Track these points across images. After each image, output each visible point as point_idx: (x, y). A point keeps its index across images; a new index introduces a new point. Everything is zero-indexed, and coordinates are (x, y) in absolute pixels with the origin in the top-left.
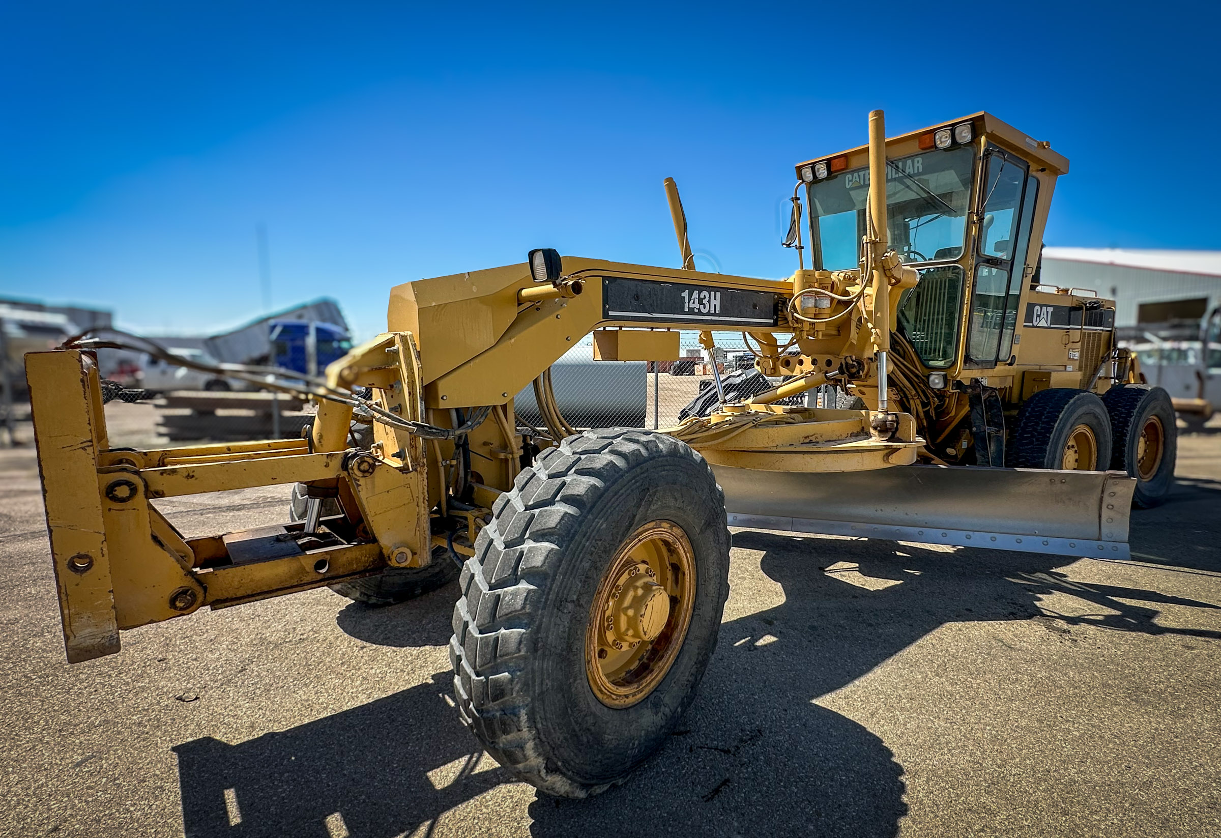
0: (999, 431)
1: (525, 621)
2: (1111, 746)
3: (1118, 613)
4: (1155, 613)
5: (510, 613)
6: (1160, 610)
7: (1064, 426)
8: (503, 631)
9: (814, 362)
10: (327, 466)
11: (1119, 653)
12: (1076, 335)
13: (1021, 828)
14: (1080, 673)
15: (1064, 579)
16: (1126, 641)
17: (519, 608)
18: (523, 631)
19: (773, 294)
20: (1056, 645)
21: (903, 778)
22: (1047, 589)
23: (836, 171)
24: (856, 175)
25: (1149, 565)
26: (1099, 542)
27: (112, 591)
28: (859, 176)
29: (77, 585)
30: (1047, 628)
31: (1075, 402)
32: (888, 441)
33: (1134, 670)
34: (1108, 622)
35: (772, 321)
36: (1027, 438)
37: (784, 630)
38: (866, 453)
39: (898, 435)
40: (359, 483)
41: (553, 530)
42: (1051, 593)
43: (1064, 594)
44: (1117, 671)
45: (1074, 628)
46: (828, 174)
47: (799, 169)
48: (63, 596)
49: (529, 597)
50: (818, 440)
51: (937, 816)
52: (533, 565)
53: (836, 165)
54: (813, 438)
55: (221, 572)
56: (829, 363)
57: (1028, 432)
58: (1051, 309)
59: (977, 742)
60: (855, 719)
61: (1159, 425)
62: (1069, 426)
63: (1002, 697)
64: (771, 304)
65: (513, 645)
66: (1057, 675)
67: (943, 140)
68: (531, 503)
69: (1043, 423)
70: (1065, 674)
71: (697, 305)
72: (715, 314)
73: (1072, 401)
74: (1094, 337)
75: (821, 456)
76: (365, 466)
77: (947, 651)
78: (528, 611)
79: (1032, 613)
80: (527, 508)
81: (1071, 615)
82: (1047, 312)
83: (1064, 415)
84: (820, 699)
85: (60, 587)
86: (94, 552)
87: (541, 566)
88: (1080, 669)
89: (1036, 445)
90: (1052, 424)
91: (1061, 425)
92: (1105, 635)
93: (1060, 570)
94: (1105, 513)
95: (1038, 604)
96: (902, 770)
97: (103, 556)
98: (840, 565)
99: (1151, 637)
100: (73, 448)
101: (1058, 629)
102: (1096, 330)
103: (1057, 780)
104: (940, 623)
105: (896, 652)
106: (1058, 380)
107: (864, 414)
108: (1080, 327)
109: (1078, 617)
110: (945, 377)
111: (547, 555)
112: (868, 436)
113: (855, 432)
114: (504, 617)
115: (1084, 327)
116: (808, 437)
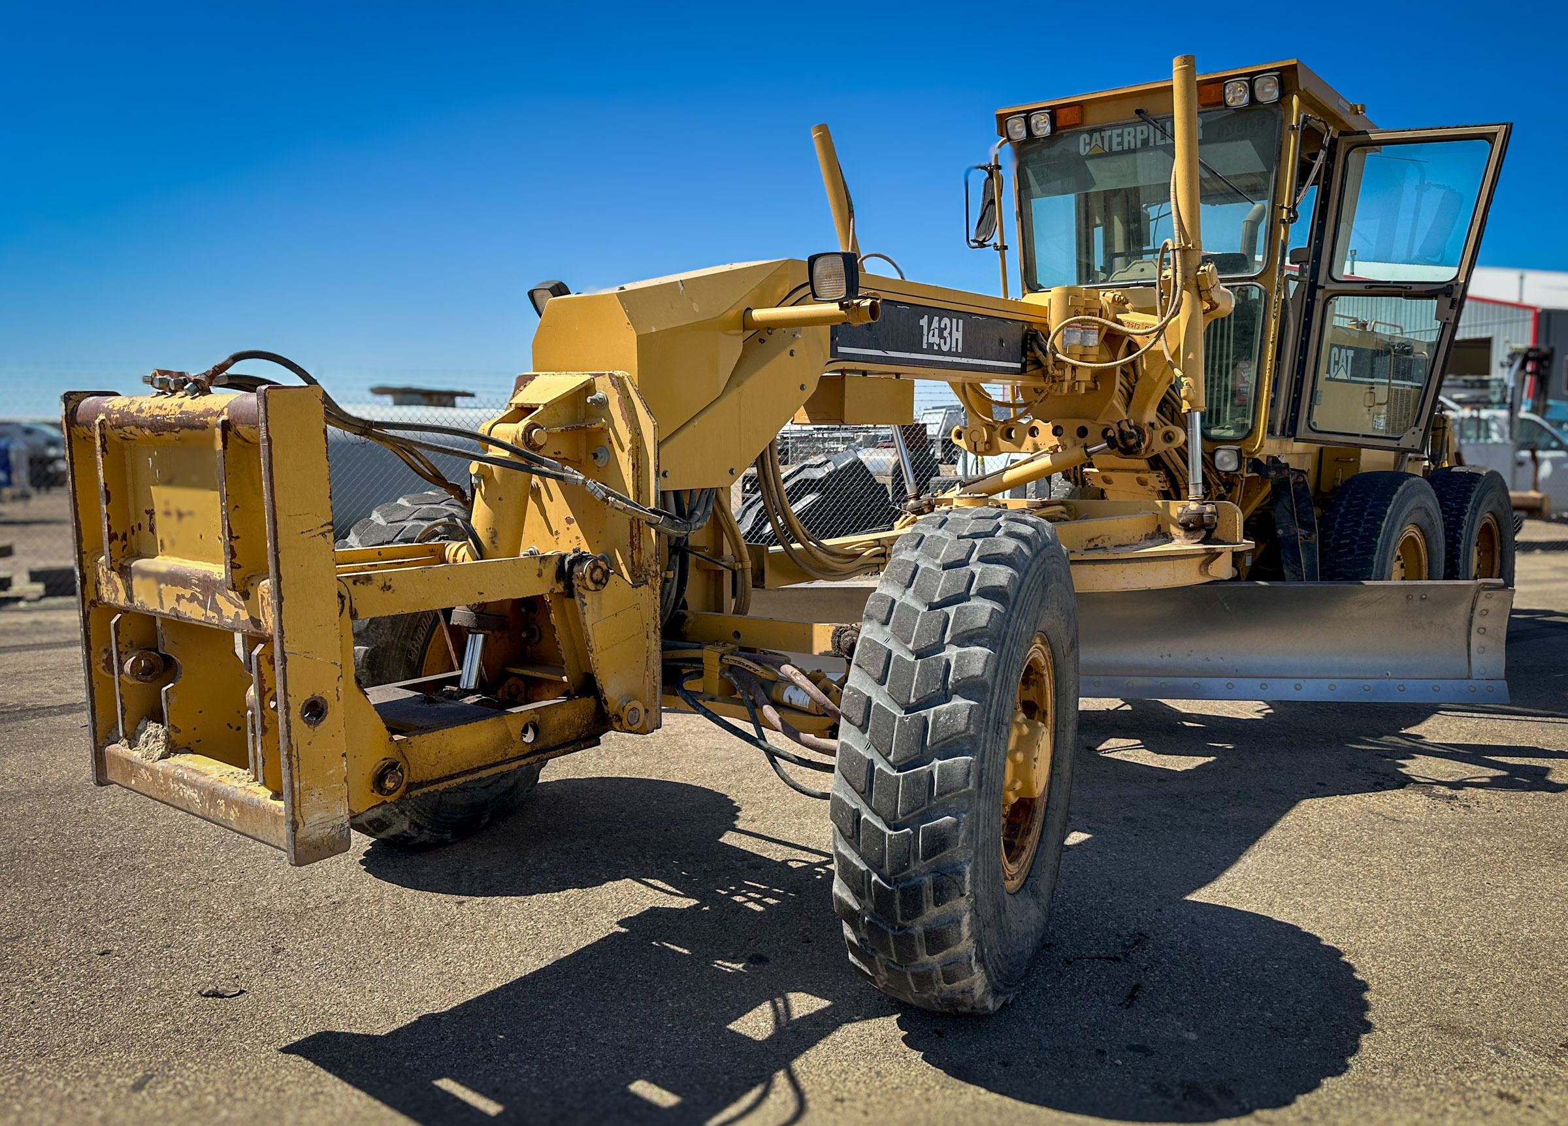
0: (1310, 535)
1: (968, 747)
2: (1554, 904)
3: (1505, 773)
4: (1548, 769)
5: (950, 737)
6: (1550, 766)
7: (1393, 526)
8: (937, 763)
9: (1056, 431)
10: (540, 575)
11: (1523, 814)
12: (1382, 394)
13: (1496, 986)
14: (1489, 840)
15: (1421, 741)
16: (1526, 802)
17: (963, 729)
18: (970, 758)
19: (1021, 324)
20: (1446, 813)
21: (1346, 959)
22: (1409, 754)
23: (1064, 127)
24: (1096, 135)
25: (1516, 717)
26: (1470, 682)
27: (344, 755)
28: (1102, 138)
29: (309, 744)
30: (1429, 796)
31: (1404, 491)
32: (1203, 542)
33: (1547, 830)
34: (1495, 784)
35: (1019, 365)
36: (1345, 545)
37: (1090, 825)
38: (1179, 561)
39: (1216, 534)
40: (585, 601)
41: (984, 630)
42: (1413, 758)
43: (1430, 758)
44: (1529, 833)
45: (1460, 793)
46: (1051, 132)
47: (1002, 119)
48: (294, 760)
49: (972, 714)
50: (1105, 545)
51: (1401, 987)
52: (970, 674)
53: (1064, 117)
54: (1098, 542)
55: (416, 740)
56: (1082, 432)
57: (1346, 537)
58: (1351, 353)
59: (1407, 916)
60: (1253, 910)
61: (1494, 527)
62: (1398, 526)
63: (1412, 871)
64: (1018, 337)
65: (959, 778)
66: (1465, 845)
67: (1236, 96)
68: (937, 599)
69: (1367, 521)
70: (1473, 842)
71: (936, 340)
72: (956, 354)
73: (1401, 489)
74: (1402, 395)
75: (1118, 566)
76: (598, 574)
77: (1321, 831)
78: (972, 733)
79: (1404, 782)
80: (932, 607)
81: (1450, 779)
82: (1347, 357)
83: (1392, 510)
84: (1195, 895)
85: (292, 746)
86: (329, 696)
87: (982, 675)
88: (1487, 835)
89: (1359, 555)
90: (1379, 523)
91: (1390, 524)
92: (1500, 797)
93: (1413, 730)
94: (1476, 639)
95: (1403, 770)
96: (1339, 951)
97: (338, 699)
98: (1113, 742)
99: (1553, 795)
100: (313, 533)
101: (1443, 797)
102: (1404, 386)
103: (1512, 941)
104: (1294, 803)
105: (1257, 838)
106: (1373, 460)
107: (1161, 505)
108: (1387, 381)
109: (1460, 781)
110: (1239, 452)
111: (986, 661)
112: (1168, 538)
113: (1150, 532)
114: (939, 745)
115: (1393, 382)
116: (1093, 539)
